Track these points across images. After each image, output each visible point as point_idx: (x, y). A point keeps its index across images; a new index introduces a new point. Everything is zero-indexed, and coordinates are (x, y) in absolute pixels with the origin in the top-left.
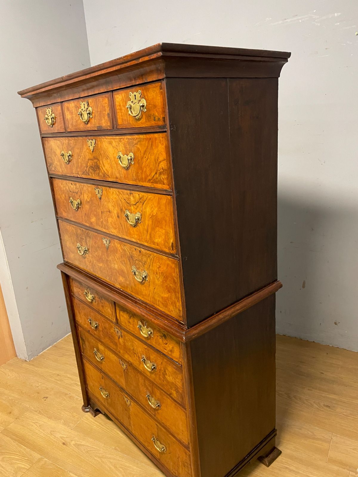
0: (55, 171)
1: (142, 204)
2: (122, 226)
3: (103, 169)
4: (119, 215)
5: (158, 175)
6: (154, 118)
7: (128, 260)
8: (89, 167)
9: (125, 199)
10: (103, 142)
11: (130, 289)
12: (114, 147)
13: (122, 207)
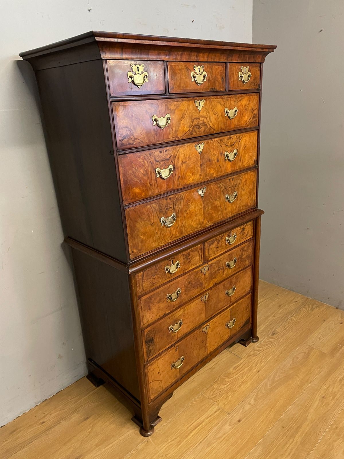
0: (134, 143)
1: (238, 142)
2: (221, 167)
3: (209, 124)
4: (219, 159)
5: (251, 119)
6: (254, 84)
7: (222, 193)
8: (193, 126)
9: (225, 144)
10: (212, 102)
12: (222, 105)
13: (222, 151)
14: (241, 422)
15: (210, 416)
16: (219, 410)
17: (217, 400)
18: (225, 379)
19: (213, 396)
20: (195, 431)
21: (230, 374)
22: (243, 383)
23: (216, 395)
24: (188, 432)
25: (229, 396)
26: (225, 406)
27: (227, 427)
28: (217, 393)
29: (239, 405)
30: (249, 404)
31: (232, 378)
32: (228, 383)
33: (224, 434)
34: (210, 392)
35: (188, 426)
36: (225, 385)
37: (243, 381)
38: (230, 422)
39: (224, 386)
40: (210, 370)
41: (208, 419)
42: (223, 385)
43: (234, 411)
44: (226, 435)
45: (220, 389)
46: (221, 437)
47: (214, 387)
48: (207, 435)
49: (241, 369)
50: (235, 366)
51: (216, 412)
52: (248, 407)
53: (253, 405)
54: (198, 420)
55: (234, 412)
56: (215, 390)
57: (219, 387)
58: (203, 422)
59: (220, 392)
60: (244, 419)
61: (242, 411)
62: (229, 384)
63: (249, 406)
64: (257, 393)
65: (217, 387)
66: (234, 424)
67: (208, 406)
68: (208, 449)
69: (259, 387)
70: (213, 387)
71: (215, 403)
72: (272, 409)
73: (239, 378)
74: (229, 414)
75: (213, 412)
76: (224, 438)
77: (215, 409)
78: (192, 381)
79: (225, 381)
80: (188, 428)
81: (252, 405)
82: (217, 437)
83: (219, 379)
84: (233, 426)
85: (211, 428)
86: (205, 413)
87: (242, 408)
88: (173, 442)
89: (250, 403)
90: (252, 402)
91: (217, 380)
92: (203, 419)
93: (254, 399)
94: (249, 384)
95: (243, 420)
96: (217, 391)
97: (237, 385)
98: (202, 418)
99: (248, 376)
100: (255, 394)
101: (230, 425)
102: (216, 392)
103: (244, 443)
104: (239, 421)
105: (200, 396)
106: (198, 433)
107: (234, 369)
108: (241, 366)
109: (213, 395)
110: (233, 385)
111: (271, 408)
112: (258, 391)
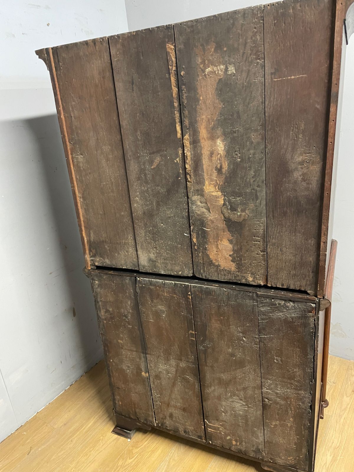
18: (132, 449)
31: (140, 447)
32: (135, 456)
36: (132, 458)
39: (130, 461)
40: (115, 441)
42: (130, 459)
45: (126, 465)
47: (119, 464)
56: (120, 469)
59: (124, 470)
64: (169, 462)
70: (117, 465)
73: (148, 445)
78: (93, 461)
79: (132, 453)
83: (125, 451)
96: (122, 469)
100: (167, 463)
112: (170, 459)
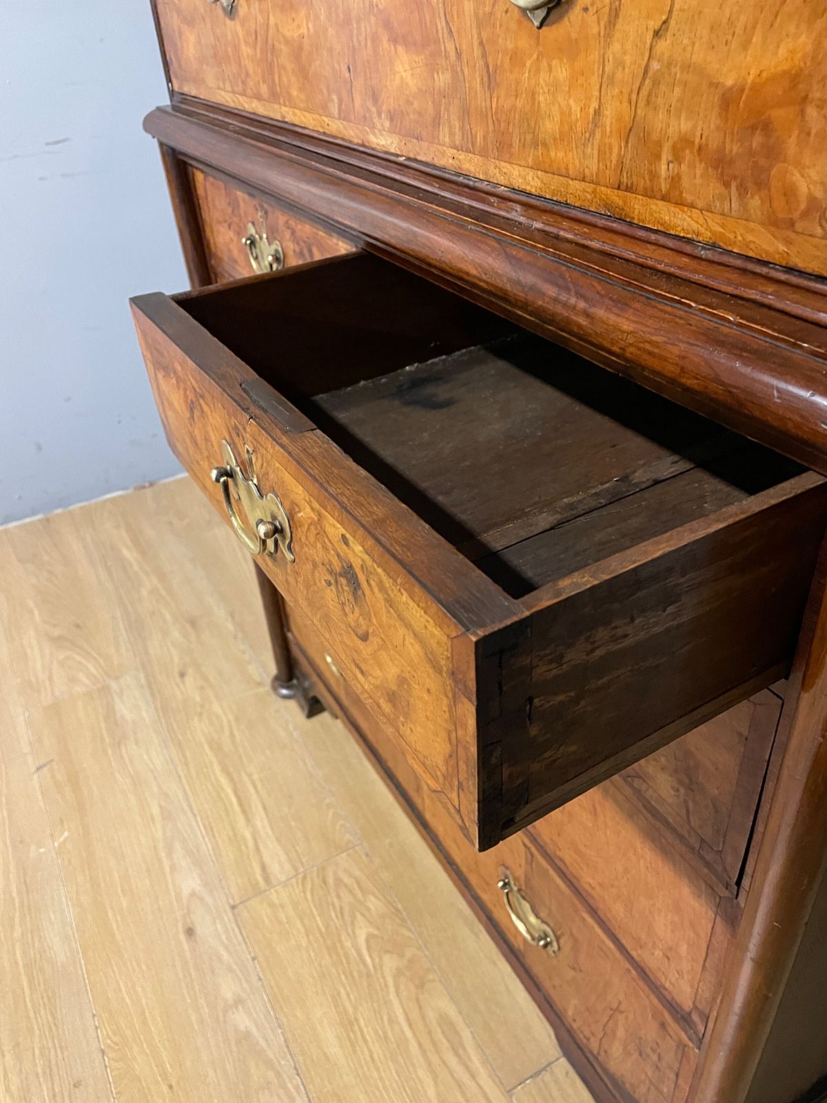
11: (452, 134)
14: (182, 937)
15: (257, 849)
16: (267, 879)
17: (309, 887)
19: (331, 881)
20: (229, 791)
21: (421, 986)
22: (348, 1024)
23: (333, 894)
24: (235, 775)
25: (308, 936)
26: (272, 905)
27: (190, 883)
28: (338, 896)
29: (254, 959)
30: (239, 1001)
33: (173, 868)
34: (351, 875)
35: (256, 777)
37: (361, 1031)
38: (201, 899)
41: (248, 836)
43: (237, 930)
44: (167, 869)
46: (170, 854)
48: (199, 819)
49: (435, 1059)
50: (466, 1035)
51: (264, 868)
52: (228, 989)
53: (224, 1016)
54: (260, 806)
55: (233, 930)
57: (362, 915)
58: (248, 820)
60: (188, 955)
61: (220, 960)
62: (368, 960)
63: (229, 996)
65: (368, 909)
66: (188, 909)
67: (296, 851)
68: (155, 810)
69: (297, 1089)
71: (300, 876)
72: (171, 1087)
74: (233, 907)
75: (267, 859)
76: (159, 860)
77: (275, 868)
80: (250, 775)
81: (225, 1012)
82: (177, 846)
84: (185, 902)
85: (214, 836)
86: (273, 832)
87: (235, 967)
88: (227, 732)
89: (240, 1007)
90: (241, 1020)
91: (403, 920)
92: (259, 824)
93: (247, 1035)
94: (335, 1050)
95: (186, 947)
97: (348, 995)
98: (260, 821)
99: (378, 1070)
101: (193, 894)
102: (346, 897)
103: (110, 913)
104: (190, 932)
105: (348, 837)
106: (219, 796)
107: (444, 1021)
108: (453, 1061)
109: (339, 882)
110: (356, 974)
111: (175, 1088)
